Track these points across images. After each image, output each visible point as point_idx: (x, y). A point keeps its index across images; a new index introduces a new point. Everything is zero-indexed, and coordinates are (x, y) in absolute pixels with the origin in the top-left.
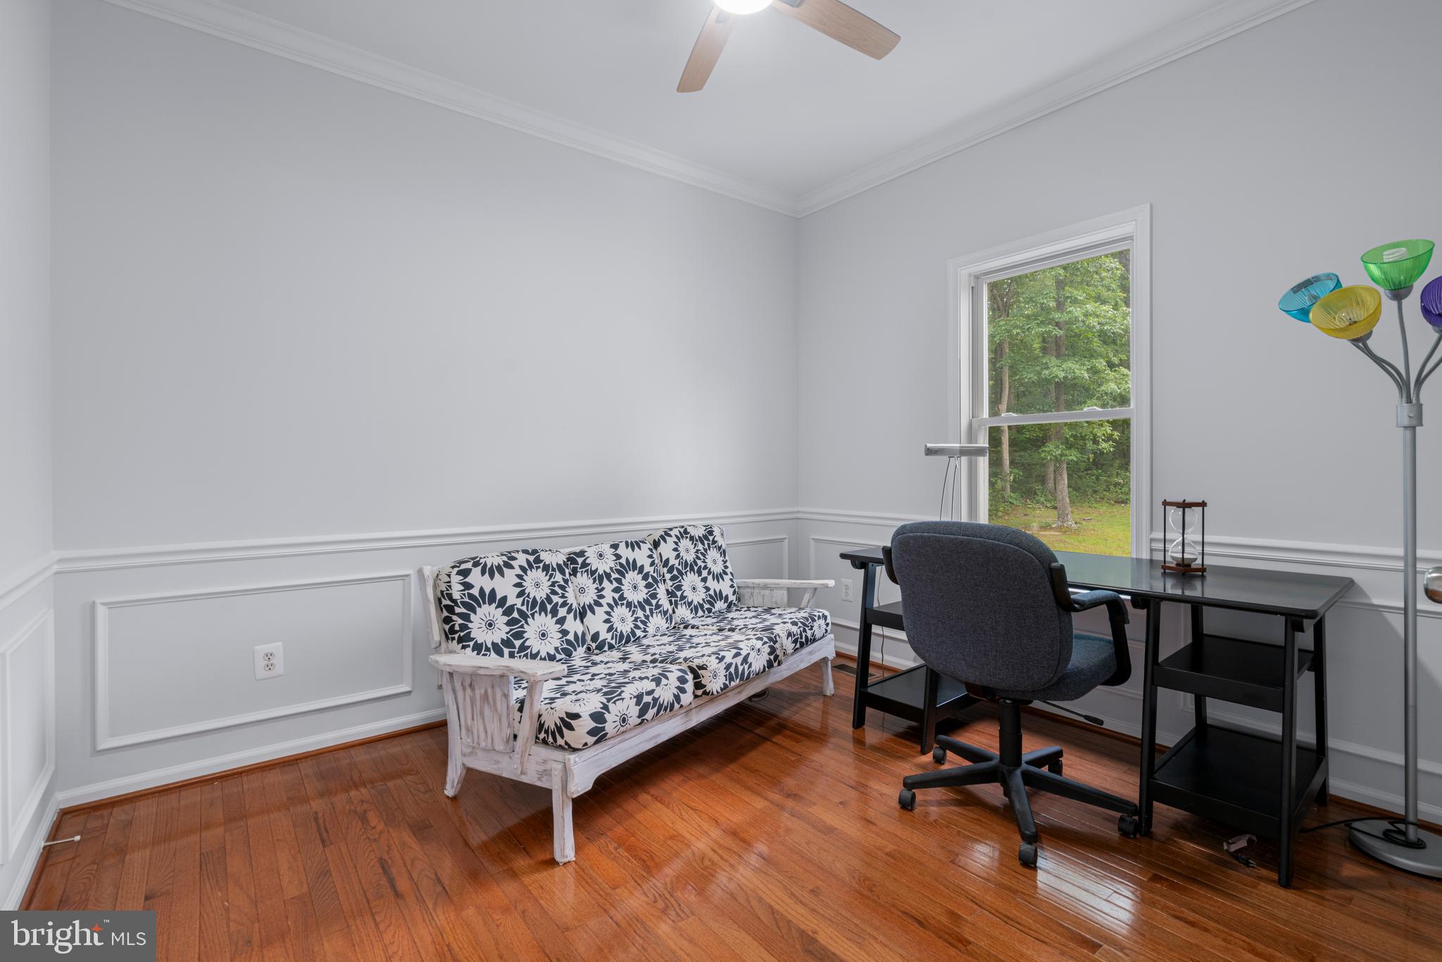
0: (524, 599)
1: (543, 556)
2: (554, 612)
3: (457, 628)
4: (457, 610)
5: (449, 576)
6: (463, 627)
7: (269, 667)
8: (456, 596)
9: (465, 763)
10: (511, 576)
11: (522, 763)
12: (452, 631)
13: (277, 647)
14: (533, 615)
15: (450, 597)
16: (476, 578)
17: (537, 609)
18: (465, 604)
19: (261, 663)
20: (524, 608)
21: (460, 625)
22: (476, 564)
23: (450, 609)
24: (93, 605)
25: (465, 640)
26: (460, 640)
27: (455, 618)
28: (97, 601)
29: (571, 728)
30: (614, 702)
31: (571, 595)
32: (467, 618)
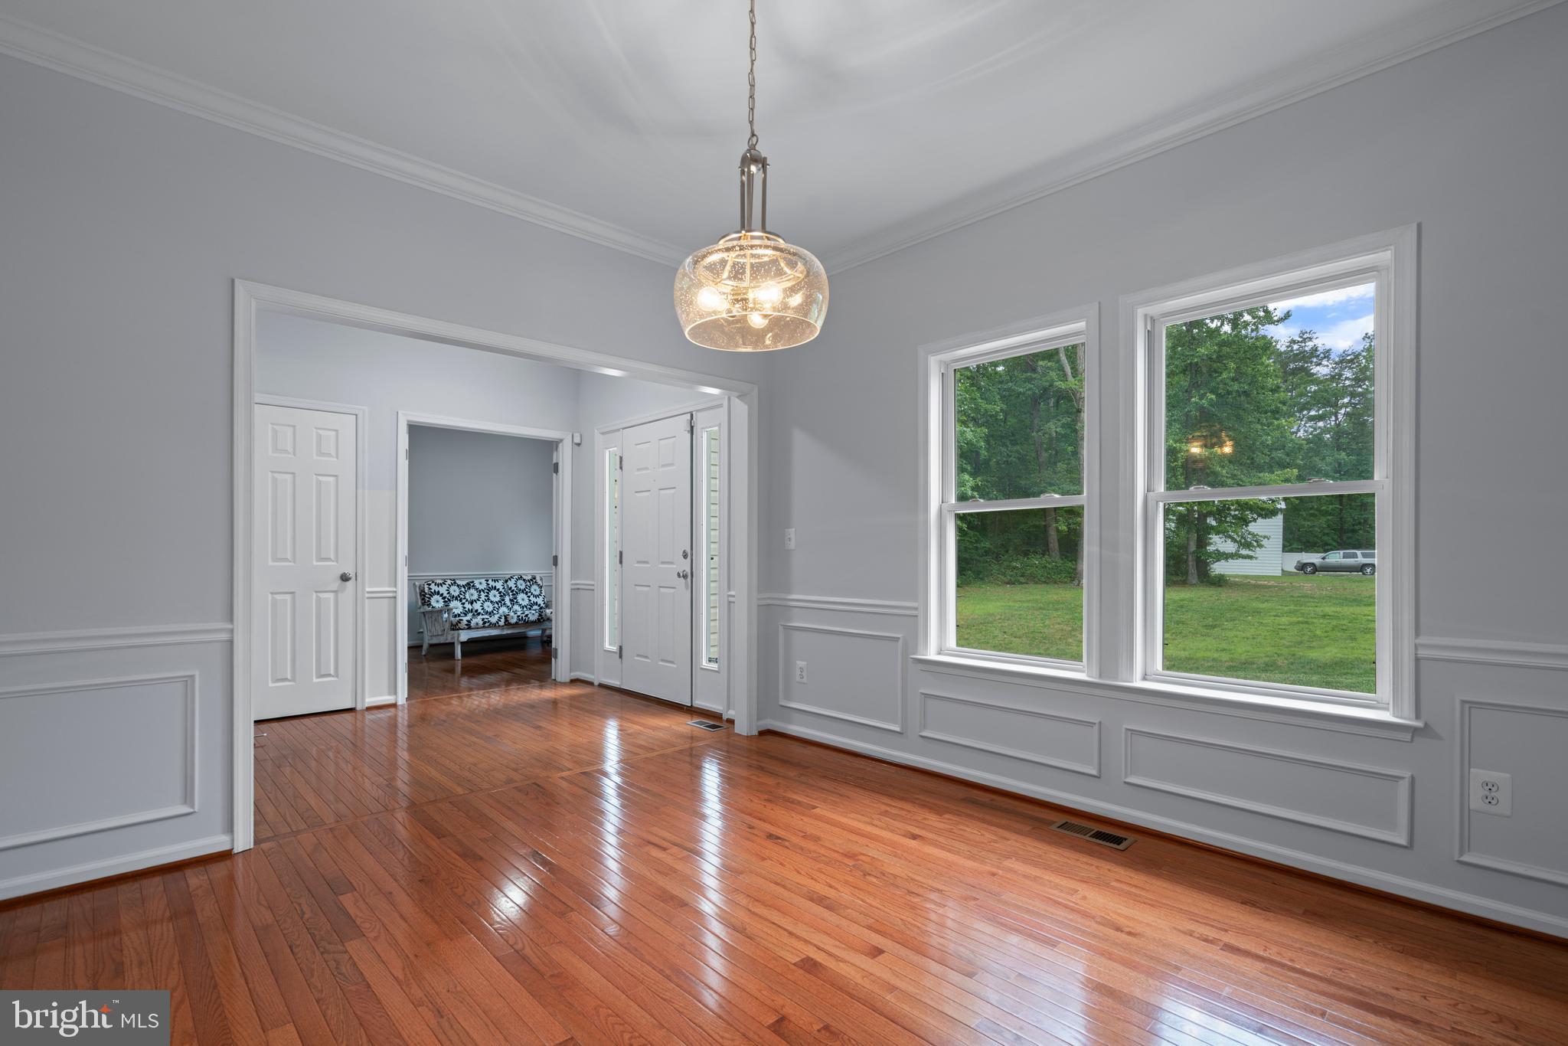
0: (450, 595)
1: (457, 582)
4: (426, 596)
5: (424, 585)
6: (429, 601)
8: (426, 591)
10: (445, 587)
11: (447, 635)
12: (425, 602)
14: (453, 600)
15: (424, 592)
16: (433, 586)
17: (455, 599)
18: (429, 594)
20: (450, 598)
22: (433, 582)
23: (424, 596)
26: (428, 605)
31: (467, 596)
32: (430, 598)
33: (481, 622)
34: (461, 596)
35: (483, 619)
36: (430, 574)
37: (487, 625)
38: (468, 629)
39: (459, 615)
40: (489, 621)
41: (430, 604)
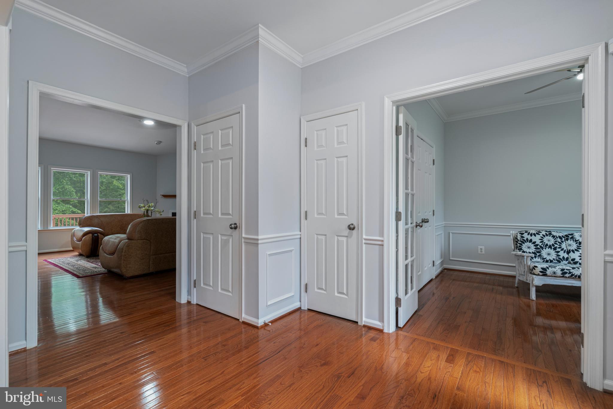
0: (543, 244)
1: (553, 233)
2: (555, 249)
3: (518, 246)
4: (518, 242)
5: (517, 234)
6: (520, 246)
7: (481, 251)
8: (519, 239)
9: (519, 279)
10: (538, 237)
11: (526, 277)
12: (517, 247)
13: (483, 247)
14: (545, 248)
15: (517, 239)
16: (526, 236)
17: (548, 247)
18: (521, 241)
19: (479, 250)
20: (542, 246)
21: (519, 246)
22: (526, 232)
23: (517, 242)
24: (449, 232)
25: (520, 249)
26: (519, 249)
27: (518, 244)
28: (450, 232)
29: (535, 269)
30: (552, 268)
31: (564, 246)
32: (521, 245)
33: (559, 273)
34: (556, 246)
35: (562, 270)
36: (524, 225)
37: (567, 275)
38: (542, 275)
39: (551, 261)
40: (570, 273)
41: (521, 249)
